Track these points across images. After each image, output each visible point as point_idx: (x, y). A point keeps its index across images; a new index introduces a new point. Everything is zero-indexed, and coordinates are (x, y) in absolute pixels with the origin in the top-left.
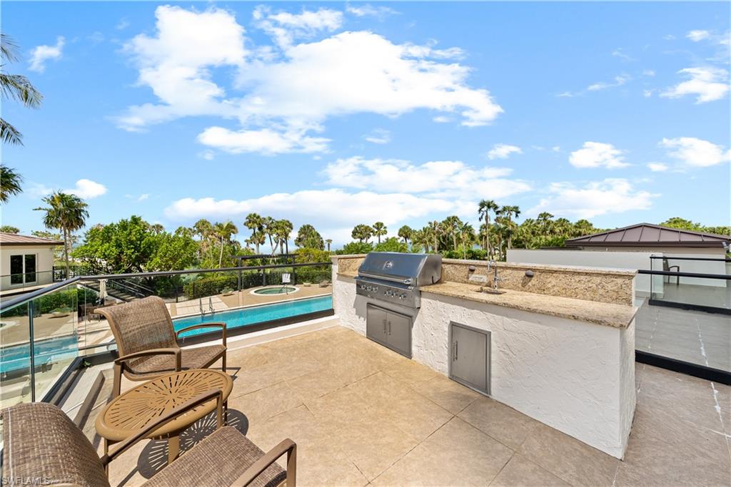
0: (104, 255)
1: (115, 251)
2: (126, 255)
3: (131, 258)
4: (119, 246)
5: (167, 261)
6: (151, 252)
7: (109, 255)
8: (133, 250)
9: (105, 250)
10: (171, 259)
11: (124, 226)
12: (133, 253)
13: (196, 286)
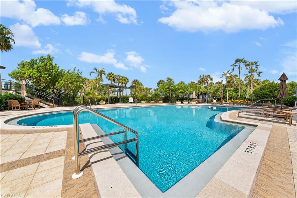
0: (29, 75)
1: (36, 74)
2: (44, 78)
3: (47, 80)
4: (39, 72)
5: (68, 84)
6: (59, 78)
7: (32, 76)
8: (48, 75)
9: (30, 73)
10: (70, 83)
11: (42, 60)
12: (48, 77)
13: (85, 99)
